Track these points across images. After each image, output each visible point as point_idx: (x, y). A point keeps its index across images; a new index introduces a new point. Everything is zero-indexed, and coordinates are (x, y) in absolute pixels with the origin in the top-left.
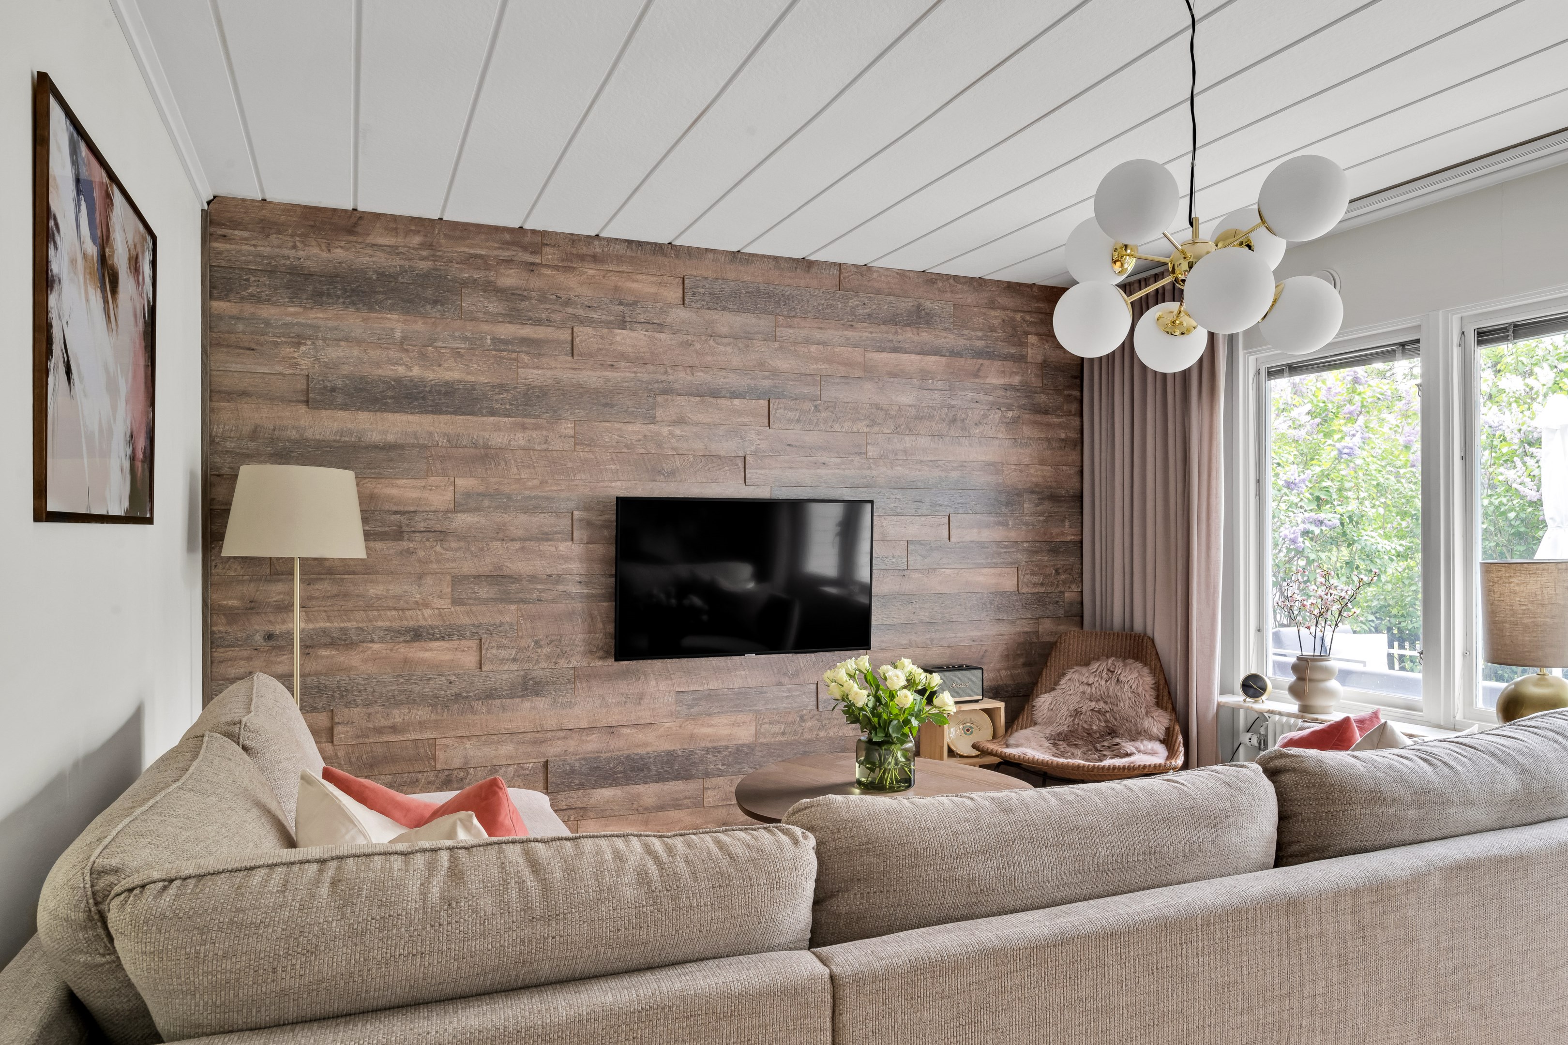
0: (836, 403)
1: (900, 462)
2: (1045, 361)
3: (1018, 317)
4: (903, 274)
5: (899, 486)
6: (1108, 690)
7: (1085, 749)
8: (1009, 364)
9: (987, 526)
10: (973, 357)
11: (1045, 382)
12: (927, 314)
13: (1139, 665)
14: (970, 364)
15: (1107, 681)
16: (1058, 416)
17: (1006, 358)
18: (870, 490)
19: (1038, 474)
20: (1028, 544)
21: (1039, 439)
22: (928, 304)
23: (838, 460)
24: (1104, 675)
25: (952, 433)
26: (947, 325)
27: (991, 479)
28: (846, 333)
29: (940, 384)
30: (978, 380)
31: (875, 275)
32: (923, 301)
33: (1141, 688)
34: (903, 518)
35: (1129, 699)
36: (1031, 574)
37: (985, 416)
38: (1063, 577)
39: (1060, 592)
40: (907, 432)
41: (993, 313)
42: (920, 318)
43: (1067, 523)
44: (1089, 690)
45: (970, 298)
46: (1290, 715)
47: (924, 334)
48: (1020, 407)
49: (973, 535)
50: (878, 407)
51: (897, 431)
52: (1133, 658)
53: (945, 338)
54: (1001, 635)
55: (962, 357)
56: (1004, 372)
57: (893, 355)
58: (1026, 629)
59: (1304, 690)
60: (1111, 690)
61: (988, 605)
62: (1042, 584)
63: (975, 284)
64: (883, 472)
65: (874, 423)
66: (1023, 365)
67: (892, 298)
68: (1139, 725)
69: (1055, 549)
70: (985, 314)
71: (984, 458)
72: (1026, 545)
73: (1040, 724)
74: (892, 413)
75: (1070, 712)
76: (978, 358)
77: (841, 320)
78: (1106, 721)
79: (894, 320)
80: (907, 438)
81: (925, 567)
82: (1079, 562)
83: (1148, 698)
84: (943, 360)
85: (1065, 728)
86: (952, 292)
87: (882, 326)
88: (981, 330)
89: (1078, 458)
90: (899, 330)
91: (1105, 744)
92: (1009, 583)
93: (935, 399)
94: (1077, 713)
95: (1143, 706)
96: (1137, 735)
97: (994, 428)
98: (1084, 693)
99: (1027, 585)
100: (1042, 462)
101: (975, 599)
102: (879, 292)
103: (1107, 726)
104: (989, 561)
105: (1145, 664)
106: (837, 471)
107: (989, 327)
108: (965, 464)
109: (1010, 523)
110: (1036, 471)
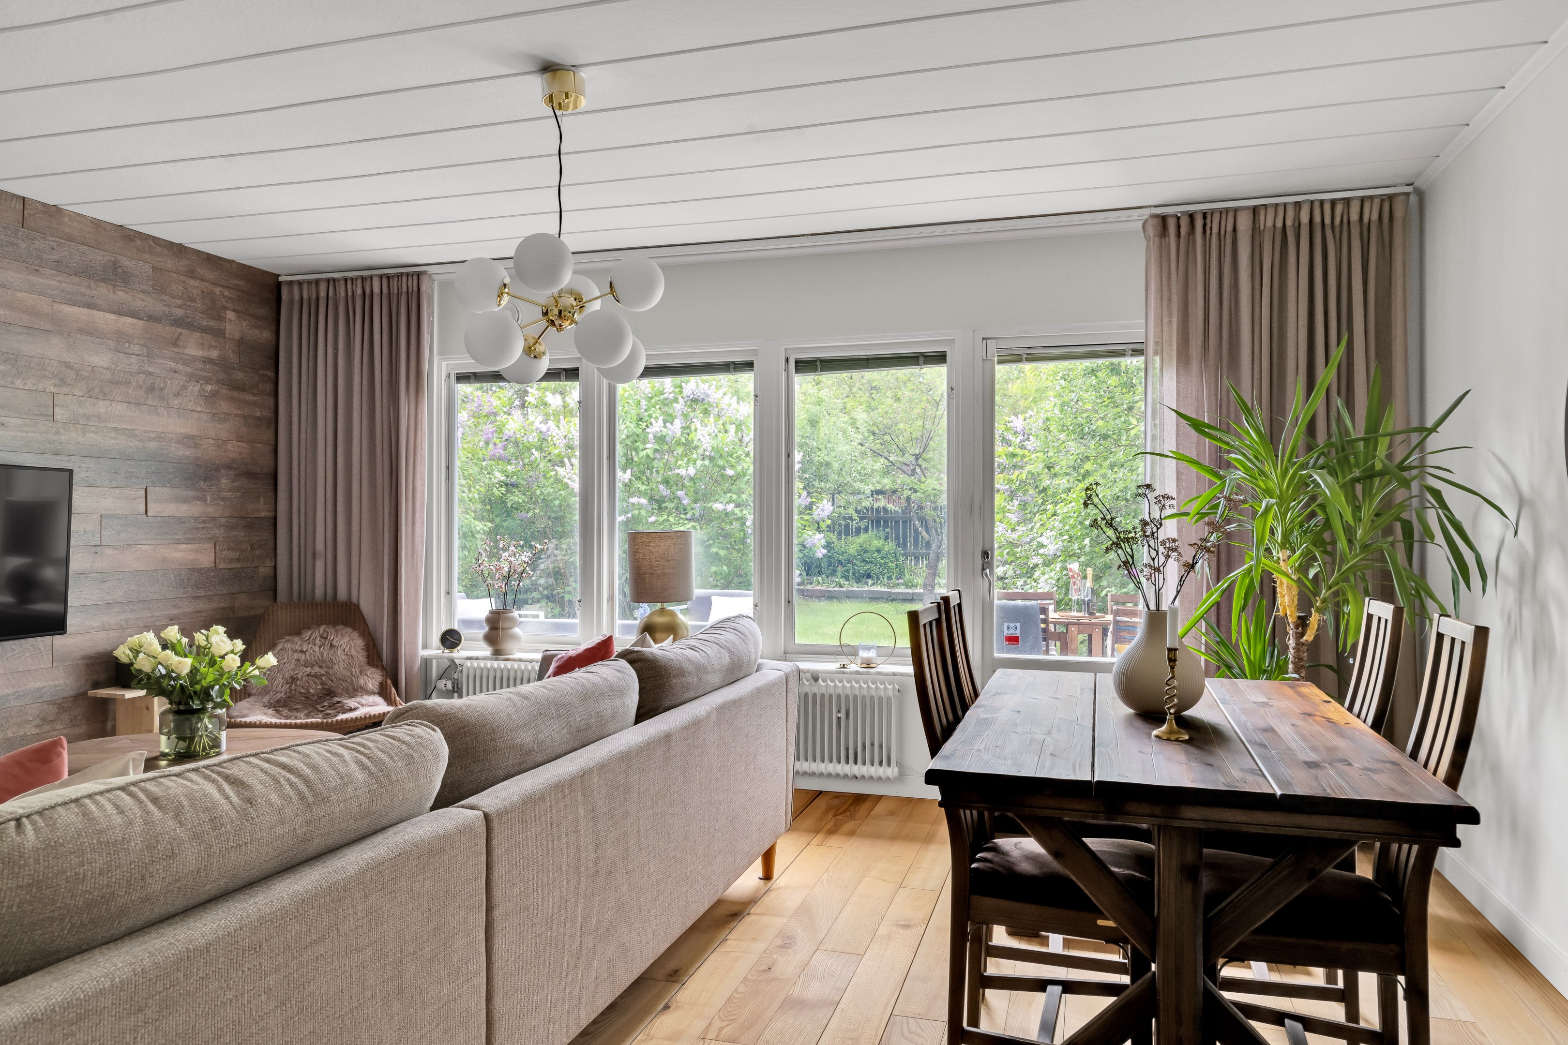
0: (17, 356)
1: (93, 429)
2: (242, 338)
3: (217, 290)
4: (98, 224)
5: (93, 455)
6: (322, 655)
7: (306, 712)
8: (207, 337)
9: (185, 501)
10: (172, 325)
11: (242, 360)
12: (124, 272)
13: (349, 630)
14: (169, 331)
15: (320, 647)
16: (254, 394)
17: (205, 330)
18: (59, 458)
19: (235, 449)
20: (225, 520)
21: (236, 415)
22: (125, 262)
23: (19, 421)
24: (318, 642)
25: (150, 402)
26: (145, 288)
27: (190, 452)
28: (31, 277)
29: (136, 349)
30: (175, 349)
31: (66, 219)
32: (120, 257)
33: (353, 651)
34: (96, 490)
35: (344, 661)
36: (228, 550)
37: (184, 388)
38: (258, 552)
39: (255, 567)
40: (101, 397)
41: (192, 283)
42: (116, 275)
43: (262, 500)
44: (303, 657)
45: (170, 264)
46: (485, 659)
47: (121, 293)
48: (218, 382)
49: (172, 509)
50: (68, 366)
51: (89, 393)
52: (342, 624)
53: (143, 300)
54: (199, 612)
55: (160, 322)
56: (202, 344)
57: (85, 311)
58: (223, 605)
59: (498, 636)
60: (325, 655)
61: (186, 581)
62: (238, 560)
63: (175, 249)
64: (73, 438)
65: (63, 382)
66: (221, 340)
67: (85, 247)
68: (355, 684)
69: (250, 524)
70: (184, 282)
71: (183, 431)
72: (223, 520)
73: (254, 695)
74: (84, 374)
75: (286, 679)
76: (177, 327)
77: (24, 262)
78: (323, 684)
79: (86, 272)
80: (101, 403)
81: (120, 543)
82: (272, 538)
83: (361, 658)
84: (141, 323)
85: (283, 695)
86: (151, 253)
87: (73, 277)
88: (180, 298)
89: (272, 437)
90: (92, 284)
91: (326, 704)
92: (206, 559)
93: (131, 364)
94: (293, 679)
95: (357, 666)
96: (355, 691)
97: (193, 401)
98: (298, 660)
99: (224, 560)
100: (239, 439)
101: (172, 576)
102: (70, 239)
103: (324, 689)
104: (187, 536)
105: (354, 628)
106: (19, 434)
107: (189, 297)
108: (163, 435)
109: (208, 498)
110: (233, 447)
